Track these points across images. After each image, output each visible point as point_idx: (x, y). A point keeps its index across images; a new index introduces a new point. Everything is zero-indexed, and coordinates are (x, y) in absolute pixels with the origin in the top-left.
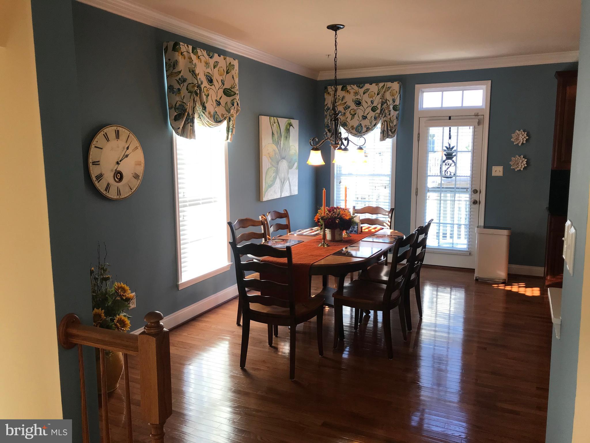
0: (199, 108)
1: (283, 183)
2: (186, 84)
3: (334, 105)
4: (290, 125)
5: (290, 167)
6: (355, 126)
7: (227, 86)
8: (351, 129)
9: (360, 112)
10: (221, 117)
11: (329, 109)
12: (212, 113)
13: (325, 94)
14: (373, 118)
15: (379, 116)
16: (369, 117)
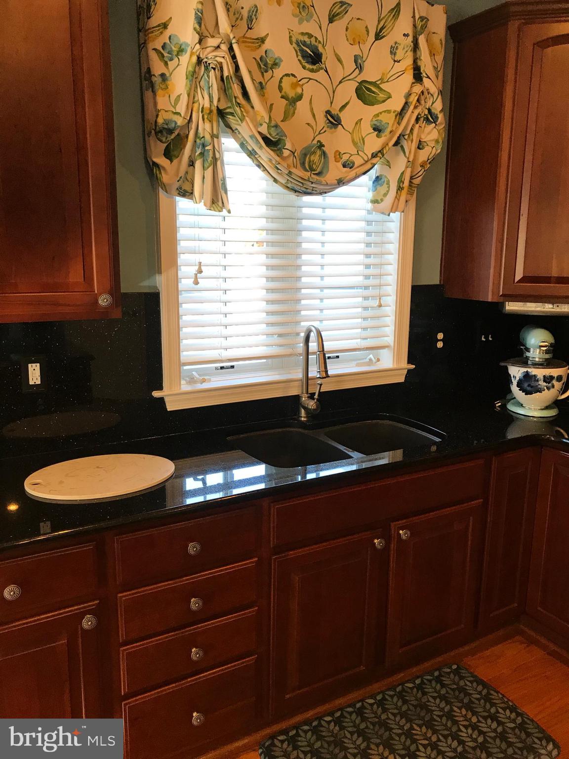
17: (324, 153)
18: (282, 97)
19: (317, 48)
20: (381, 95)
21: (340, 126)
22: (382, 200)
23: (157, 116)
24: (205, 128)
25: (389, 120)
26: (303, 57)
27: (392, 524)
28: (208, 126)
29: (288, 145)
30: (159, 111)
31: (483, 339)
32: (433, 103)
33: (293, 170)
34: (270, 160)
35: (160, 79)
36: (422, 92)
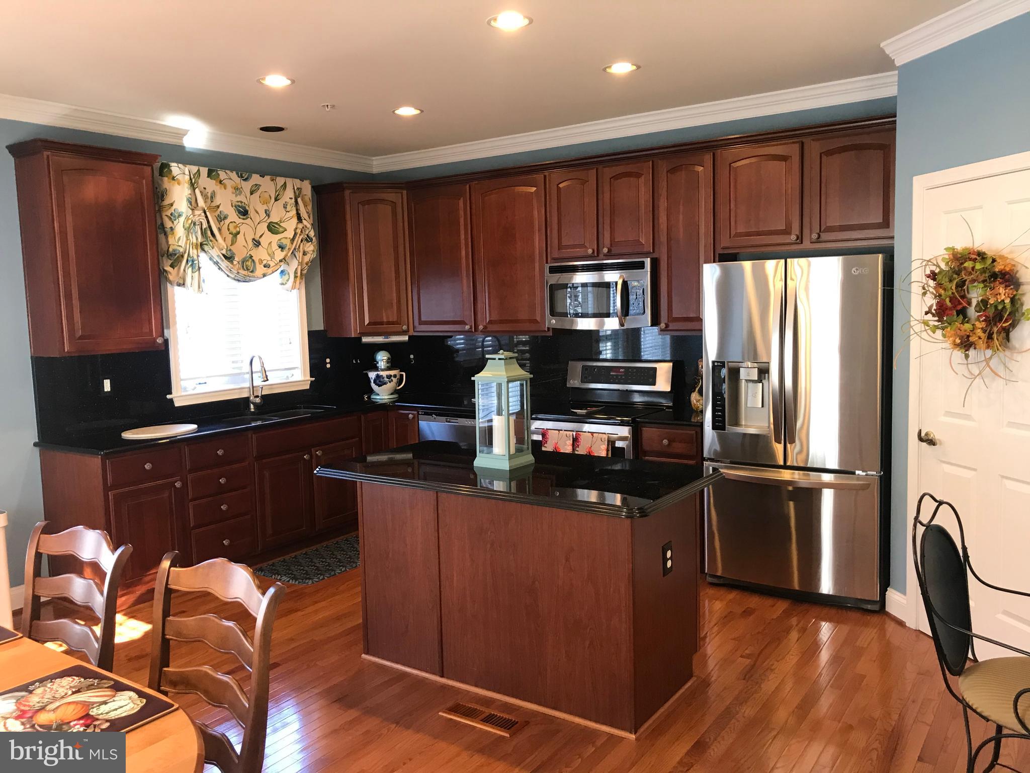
17: (253, 260)
18: (230, 233)
19: (245, 207)
20: (281, 229)
21: (260, 246)
22: (286, 283)
23: (169, 248)
24: (193, 252)
25: (287, 242)
26: (238, 213)
27: (312, 449)
28: (195, 251)
29: (236, 259)
30: (170, 245)
31: (354, 362)
32: (309, 232)
33: (240, 271)
34: (227, 267)
35: (170, 230)
36: (303, 227)
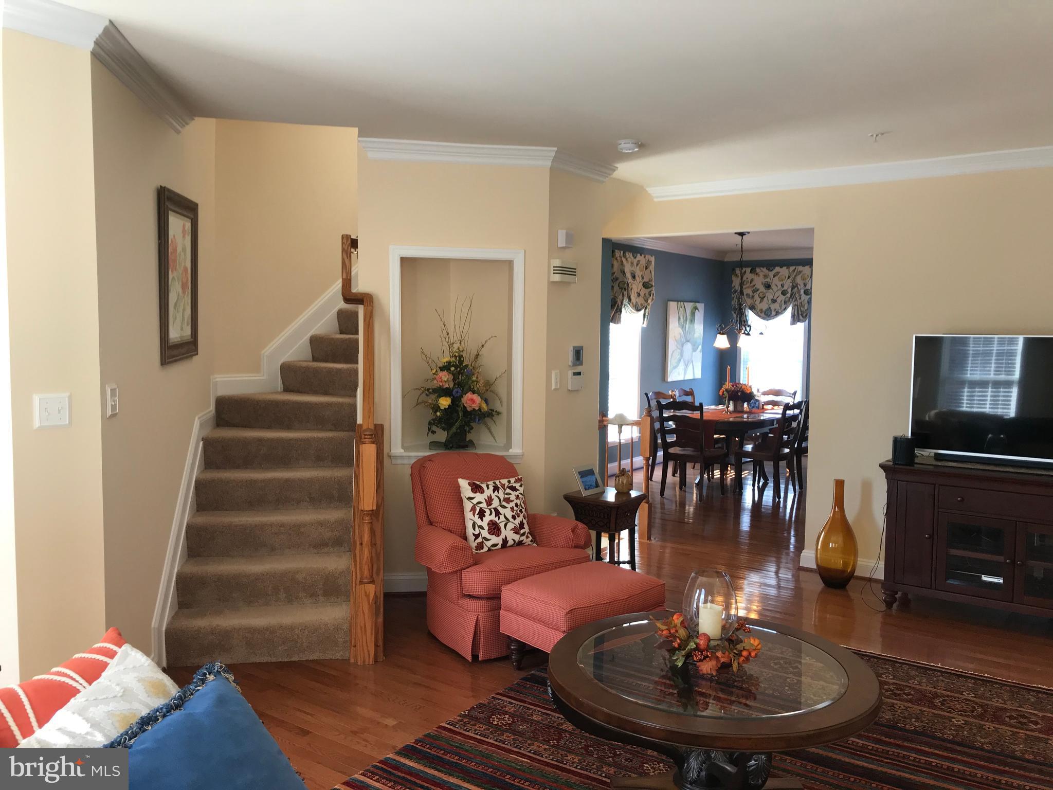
0: (626, 301)
1: (686, 366)
2: (618, 282)
3: (741, 287)
4: (696, 308)
5: (694, 350)
6: (764, 310)
7: (646, 280)
8: (759, 313)
9: (770, 295)
10: (640, 305)
11: (736, 291)
12: (634, 304)
13: (733, 276)
14: (783, 302)
15: (789, 300)
16: (779, 300)
